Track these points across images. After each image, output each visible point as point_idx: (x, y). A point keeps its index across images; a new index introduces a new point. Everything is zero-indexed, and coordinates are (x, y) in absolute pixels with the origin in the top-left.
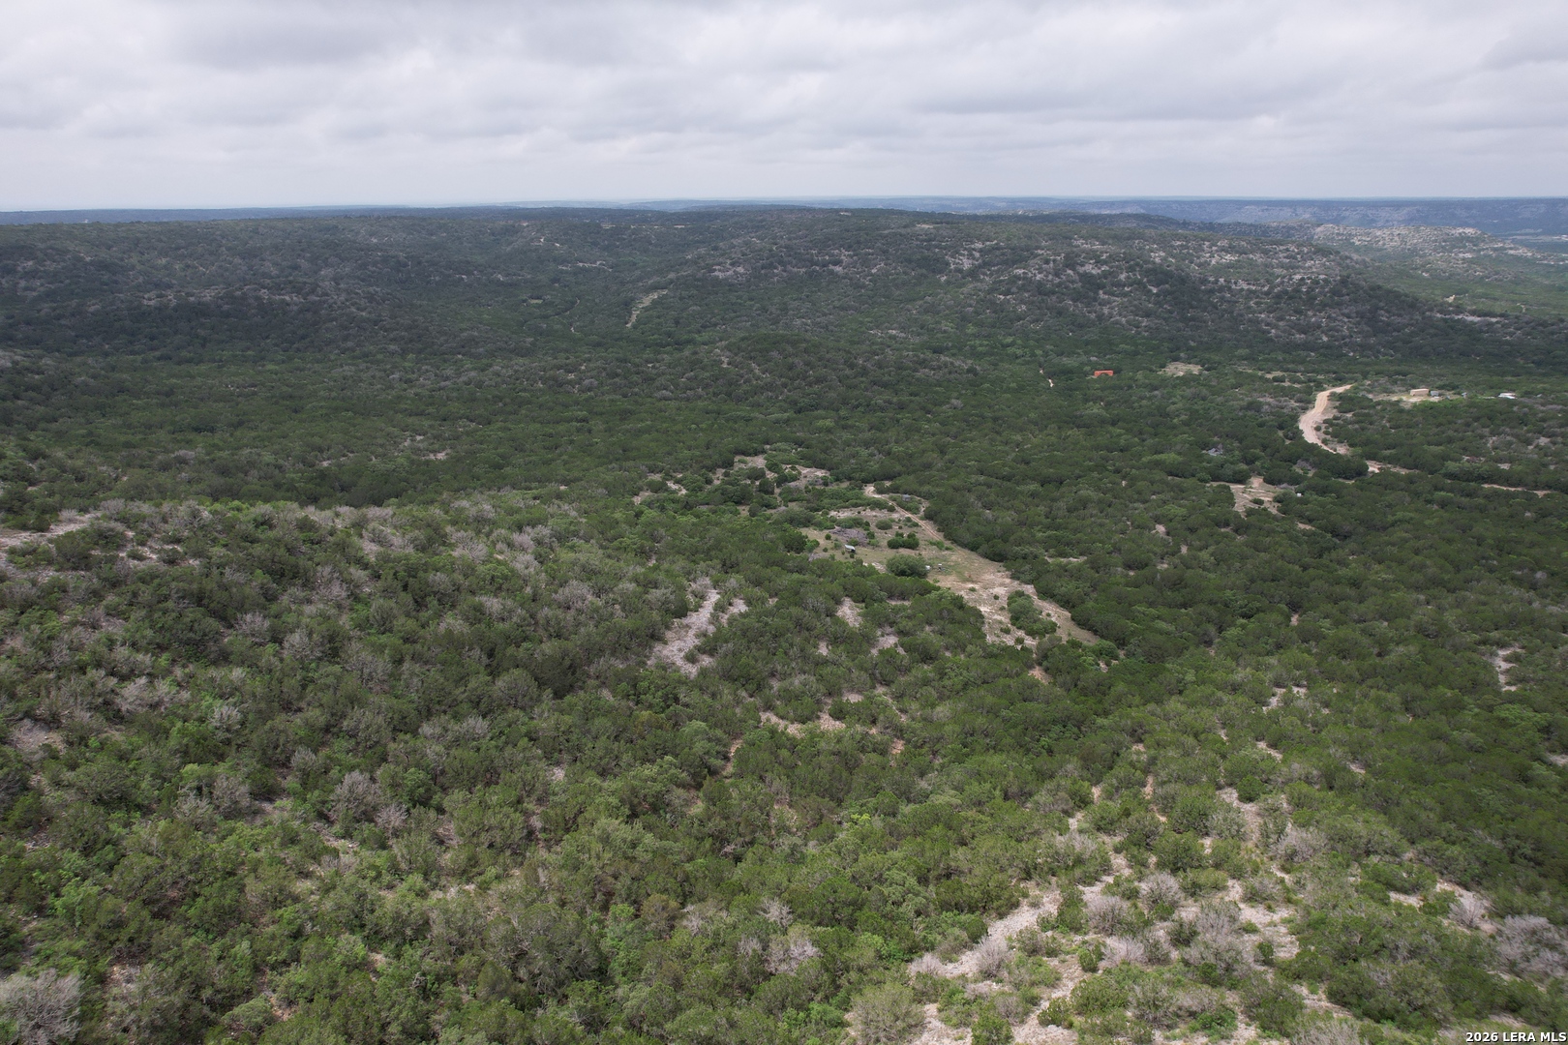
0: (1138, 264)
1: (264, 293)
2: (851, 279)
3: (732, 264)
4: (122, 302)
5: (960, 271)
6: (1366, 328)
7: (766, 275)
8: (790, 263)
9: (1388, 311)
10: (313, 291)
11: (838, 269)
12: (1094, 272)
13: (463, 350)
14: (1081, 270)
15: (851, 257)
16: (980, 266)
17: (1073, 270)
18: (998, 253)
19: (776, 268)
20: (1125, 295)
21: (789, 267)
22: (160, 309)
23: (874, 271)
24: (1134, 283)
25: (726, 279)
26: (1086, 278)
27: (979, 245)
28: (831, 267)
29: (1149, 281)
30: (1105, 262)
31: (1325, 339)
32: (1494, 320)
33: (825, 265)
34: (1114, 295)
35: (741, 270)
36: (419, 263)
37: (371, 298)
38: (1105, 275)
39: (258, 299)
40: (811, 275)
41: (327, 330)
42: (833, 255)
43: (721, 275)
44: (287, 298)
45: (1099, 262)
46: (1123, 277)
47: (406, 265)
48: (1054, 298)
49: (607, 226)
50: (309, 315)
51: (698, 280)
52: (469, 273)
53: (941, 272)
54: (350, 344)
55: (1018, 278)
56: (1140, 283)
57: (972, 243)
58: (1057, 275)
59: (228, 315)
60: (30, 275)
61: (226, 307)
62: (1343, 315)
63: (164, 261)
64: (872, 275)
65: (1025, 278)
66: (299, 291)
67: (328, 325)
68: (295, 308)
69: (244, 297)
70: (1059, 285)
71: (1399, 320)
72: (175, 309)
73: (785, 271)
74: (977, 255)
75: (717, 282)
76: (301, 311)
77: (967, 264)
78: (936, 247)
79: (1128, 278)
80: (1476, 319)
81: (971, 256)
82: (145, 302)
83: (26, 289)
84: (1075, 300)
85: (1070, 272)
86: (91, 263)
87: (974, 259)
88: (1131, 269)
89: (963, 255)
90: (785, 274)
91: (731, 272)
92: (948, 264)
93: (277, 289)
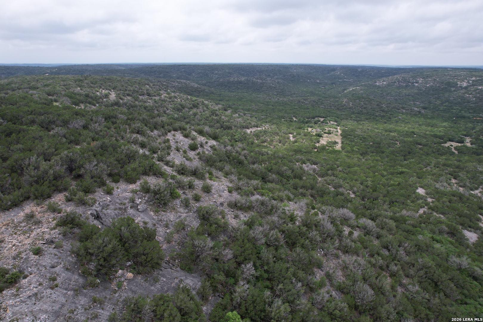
2: (419, 88)
3: (383, 81)
4: (227, 79)
5: (461, 87)
7: (392, 85)
10: (264, 80)
11: (417, 84)
13: (291, 95)
15: (422, 81)
16: (470, 86)
18: (480, 81)
19: (396, 83)
21: (400, 83)
22: (233, 81)
23: (428, 85)
25: (379, 85)
28: (415, 84)
33: (413, 83)
35: (385, 83)
36: (298, 76)
37: (278, 83)
39: (253, 80)
40: (407, 86)
42: (417, 80)
43: (377, 84)
47: (295, 76)
49: (359, 70)
50: (262, 85)
51: (369, 85)
52: (310, 80)
53: (453, 87)
54: (267, 92)
55: (478, 89)
57: (472, 78)
59: (245, 84)
60: (216, 74)
61: (246, 82)
64: (426, 87)
65: (481, 90)
66: (261, 79)
67: (265, 87)
68: (259, 83)
69: (250, 80)
72: (236, 82)
73: (398, 84)
74: (471, 82)
75: (376, 86)
76: (260, 84)
77: (465, 84)
78: (456, 79)
81: (468, 82)
83: (214, 77)
86: (227, 72)
89: (465, 82)
90: (398, 85)
91: (381, 83)
92: (458, 84)
93: (257, 79)
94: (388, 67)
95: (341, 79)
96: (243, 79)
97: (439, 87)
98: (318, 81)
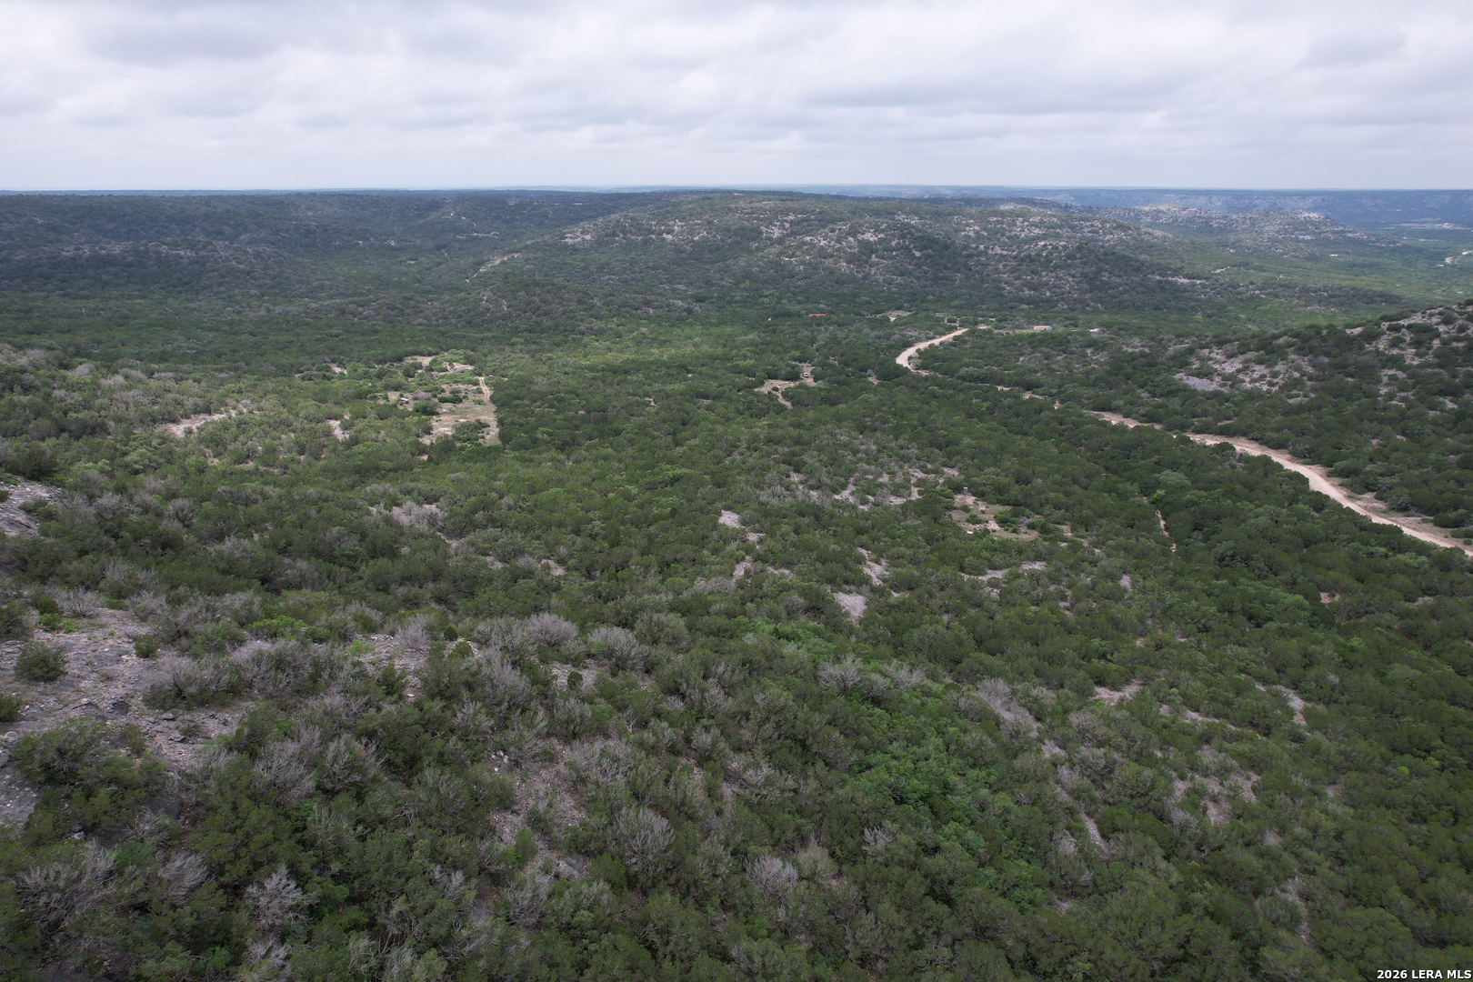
0: (910, 233)
1: (164, 249)
2: (676, 245)
3: (582, 233)
4: (45, 253)
5: (770, 239)
6: (1087, 286)
7: (607, 241)
8: (630, 232)
9: (1110, 273)
10: (204, 248)
11: (669, 237)
12: (871, 239)
13: (310, 294)
14: (860, 237)
15: (682, 227)
16: (788, 235)
17: (854, 237)
18: (805, 224)
19: (618, 236)
20: (892, 258)
21: (629, 236)
22: (74, 259)
23: (696, 238)
24: (902, 248)
25: (574, 245)
26: (865, 245)
27: (791, 217)
28: (665, 235)
29: (915, 247)
30: (882, 231)
31: (1048, 294)
32: (1198, 282)
33: (660, 233)
34: (883, 258)
35: (588, 237)
36: (326, 231)
37: (258, 255)
38: (880, 241)
39: (158, 253)
40: (646, 242)
41: (209, 278)
42: (668, 225)
43: (569, 241)
44: (182, 253)
45: (877, 230)
46: (893, 243)
47: (315, 232)
48: (831, 260)
49: (512, 203)
50: (197, 267)
51: (550, 245)
52: (365, 239)
53: (754, 239)
54: (222, 289)
55: (804, 243)
56: (906, 248)
57: (788, 215)
58: (838, 241)
59: (130, 265)
61: (130, 259)
62: (1070, 275)
63: (111, 226)
64: (694, 242)
65: (810, 244)
66: (192, 247)
67: (211, 274)
68: (186, 260)
69: (147, 252)
70: (838, 250)
71: (1118, 280)
72: (87, 260)
73: (625, 238)
74: (787, 225)
75: (566, 247)
76: (190, 263)
77: (777, 233)
78: (755, 218)
79: (898, 244)
80: (1186, 281)
81: (782, 227)
82: (64, 253)
84: (849, 262)
85: (851, 239)
86: (42, 225)
87: (784, 229)
88: (903, 237)
89: (776, 226)
90: (624, 241)
91: (580, 239)
92: (761, 233)
93: (176, 245)
94: (588, 191)
95: (462, 232)
96: (117, 248)
97: (722, 240)
98: (393, 243)
